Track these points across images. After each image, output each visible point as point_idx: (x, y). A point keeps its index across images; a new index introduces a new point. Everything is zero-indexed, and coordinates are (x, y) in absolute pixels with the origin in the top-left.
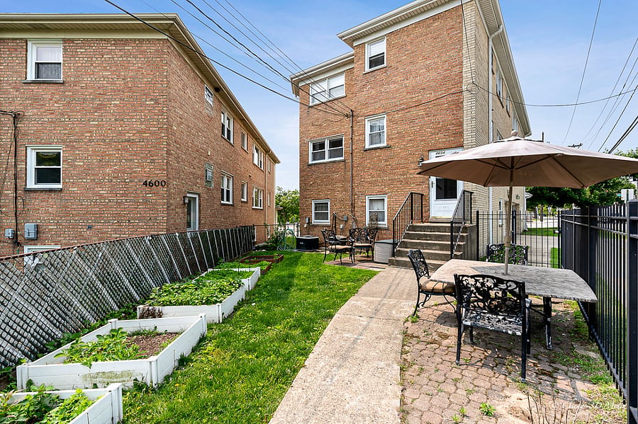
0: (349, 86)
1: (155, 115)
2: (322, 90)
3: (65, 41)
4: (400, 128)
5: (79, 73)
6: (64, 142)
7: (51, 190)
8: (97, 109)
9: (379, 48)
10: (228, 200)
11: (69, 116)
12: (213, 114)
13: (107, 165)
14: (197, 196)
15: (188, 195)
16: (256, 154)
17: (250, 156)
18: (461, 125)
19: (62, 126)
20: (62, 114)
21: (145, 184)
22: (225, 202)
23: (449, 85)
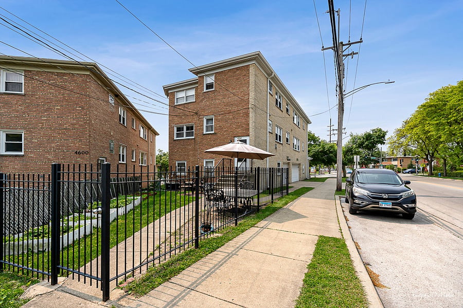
0: (197, 95)
1: (82, 115)
2: (182, 97)
3: (25, 71)
4: (221, 124)
5: (34, 90)
6: (24, 128)
7: (16, 156)
8: (46, 111)
9: (210, 80)
10: (123, 160)
11: (28, 114)
12: (114, 110)
13: (53, 142)
14: (105, 159)
15: (100, 159)
16: (142, 130)
17: (137, 133)
18: (248, 125)
19: (24, 119)
20: (24, 113)
21: (76, 153)
22: (121, 162)
23: (243, 104)
